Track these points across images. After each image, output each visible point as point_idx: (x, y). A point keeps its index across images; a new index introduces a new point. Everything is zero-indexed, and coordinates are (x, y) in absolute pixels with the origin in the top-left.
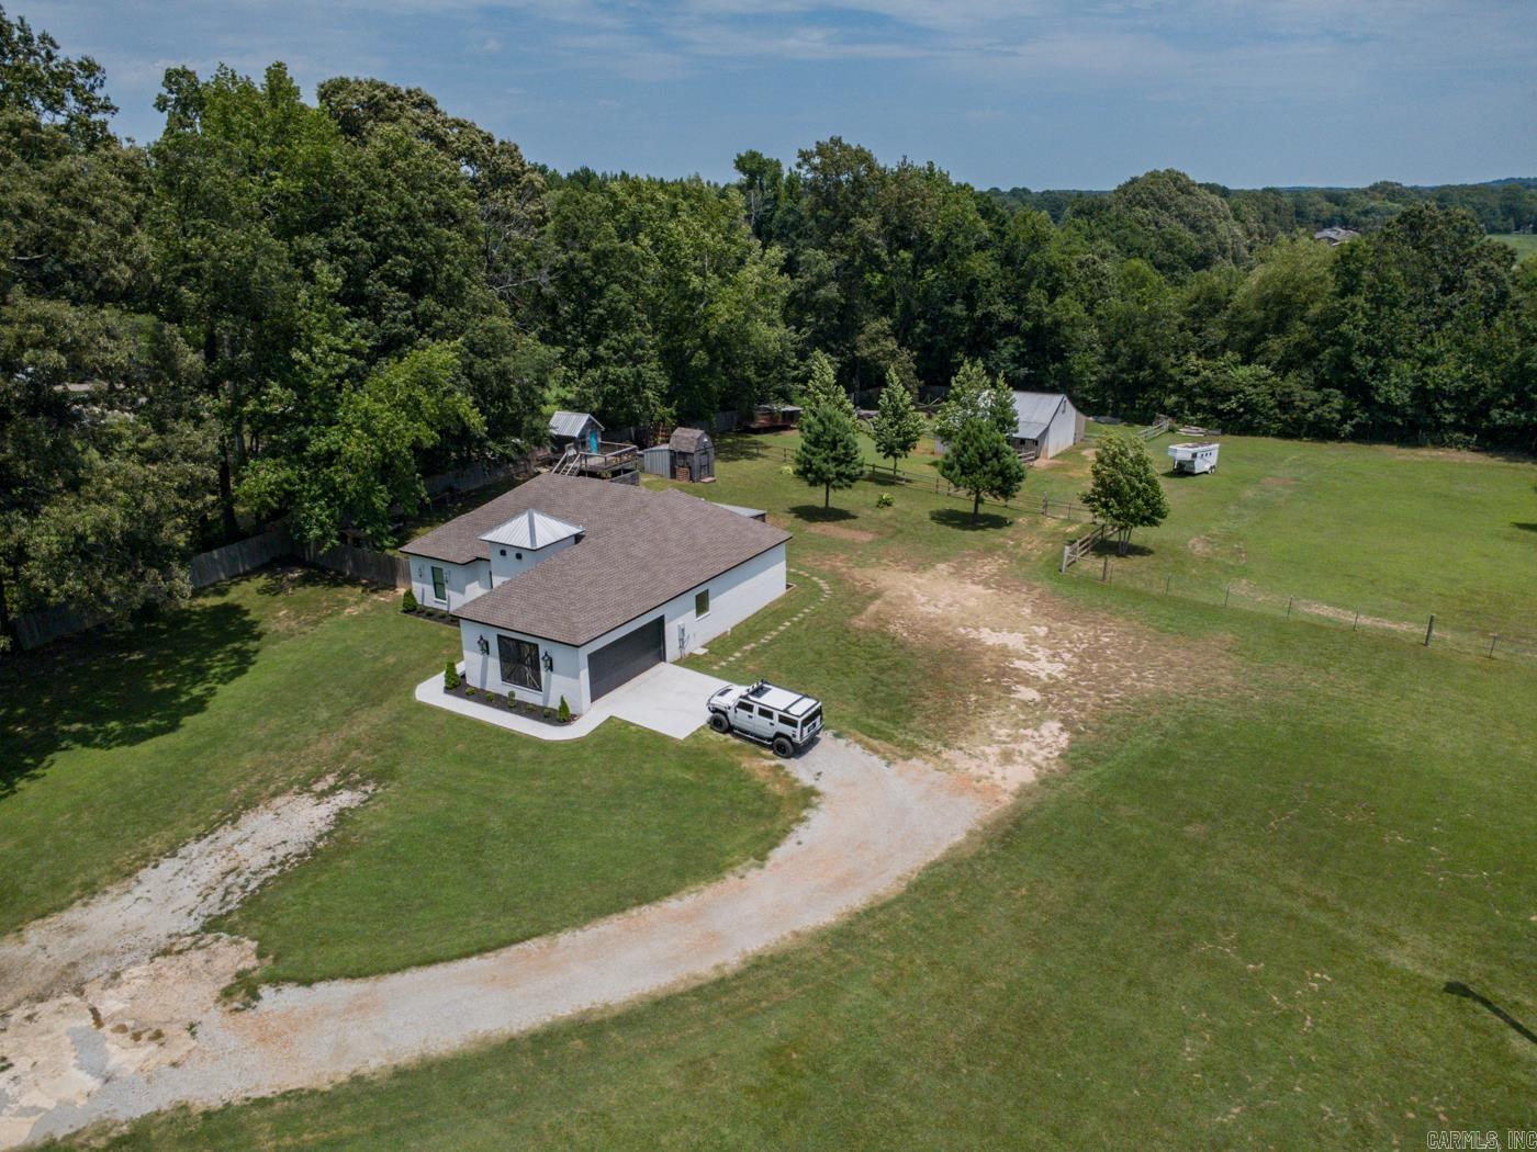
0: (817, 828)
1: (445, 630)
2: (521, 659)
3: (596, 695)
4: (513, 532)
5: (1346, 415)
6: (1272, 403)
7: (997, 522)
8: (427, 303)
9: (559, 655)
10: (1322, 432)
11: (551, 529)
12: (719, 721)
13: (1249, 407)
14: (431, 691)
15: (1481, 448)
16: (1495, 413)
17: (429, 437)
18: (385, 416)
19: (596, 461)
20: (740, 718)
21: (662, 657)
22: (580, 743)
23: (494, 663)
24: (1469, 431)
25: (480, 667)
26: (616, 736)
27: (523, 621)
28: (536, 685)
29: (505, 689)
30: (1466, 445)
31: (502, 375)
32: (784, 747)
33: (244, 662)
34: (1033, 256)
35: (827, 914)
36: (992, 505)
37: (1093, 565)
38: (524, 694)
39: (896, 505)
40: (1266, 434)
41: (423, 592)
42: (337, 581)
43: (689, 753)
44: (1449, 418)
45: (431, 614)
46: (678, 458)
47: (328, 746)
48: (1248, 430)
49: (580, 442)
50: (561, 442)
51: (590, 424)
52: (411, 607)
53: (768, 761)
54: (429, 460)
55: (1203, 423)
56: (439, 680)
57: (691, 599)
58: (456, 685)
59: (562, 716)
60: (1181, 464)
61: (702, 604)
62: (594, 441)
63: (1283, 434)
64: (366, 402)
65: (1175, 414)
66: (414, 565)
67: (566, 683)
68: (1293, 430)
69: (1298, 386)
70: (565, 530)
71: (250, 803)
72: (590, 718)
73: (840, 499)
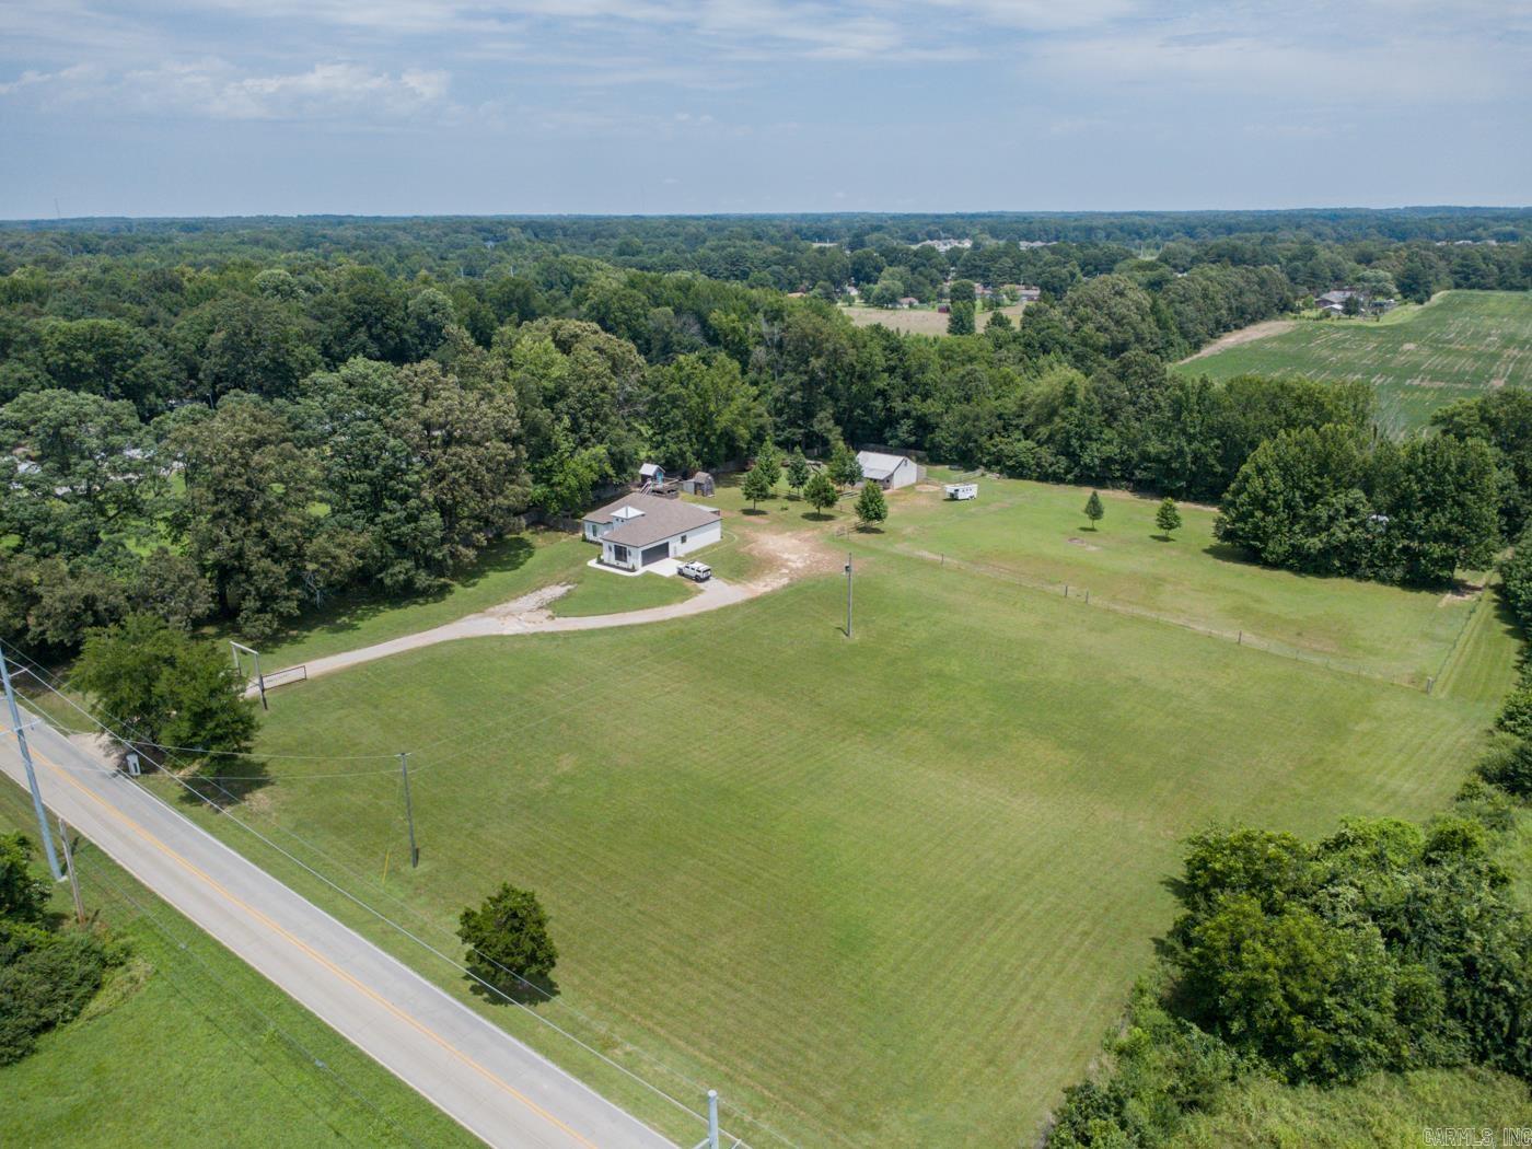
0: (701, 597)
1: (597, 547)
2: (621, 553)
3: (644, 565)
4: (620, 513)
5: (1067, 472)
6: (1032, 462)
7: (829, 518)
8: (596, 424)
9: (632, 550)
10: (1058, 479)
11: (633, 512)
12: (681, 573)
13: (1021, 465)
14: (593, 563)
15: (1134, 491)
16: (1137, 472)
17: (596, 477)
18: (581, 470)
19: (660, 485)
20: (686, 571)
21: (667, 556)
22: (636, 577)
23: (613, 556)
24: (1129, 480)
25: (608, 556)
26: (648, 575)
27: (622, 540)
28: (625, 561)
29: (615, 563)
30: (1127, 488)
31: (622, 452)
32: (698, 579)
33: (531, 555)
34: (919, 376)
35: (695, 612)
36: (824, 511)
37: (856, 536)
38: (622, 564)
39: (791, 510)
40: (1030, 479)
41: (590, 536)
42: (558, 530)
43: (670, 580)
44: (1118, 474)
45: (591, 542)
46: (698, 485)
47: (563, 576)
48: (1021, 476)
49: (654, 478)
50: (645, 478)
51: (659, 470)
52: (585, 539)
53: (694, 583)
54: (595, 486)
55: (1001, 472)
56: (595, 560)
57: (679, 537)
58: (600, 562)
59: (633, 570)
60: (952, 495)
61: (684, 540)
62: (660, 478)
63: (1038, 479)
64: (574, 466)
65: (988, 467)
66: (586, 524)
67: (635, 559)
68: (1044, 477)
69: (1046, 454)
70: (640, 513)
71: (543, 587)
72: (641, 570)
73: (760, 506)
